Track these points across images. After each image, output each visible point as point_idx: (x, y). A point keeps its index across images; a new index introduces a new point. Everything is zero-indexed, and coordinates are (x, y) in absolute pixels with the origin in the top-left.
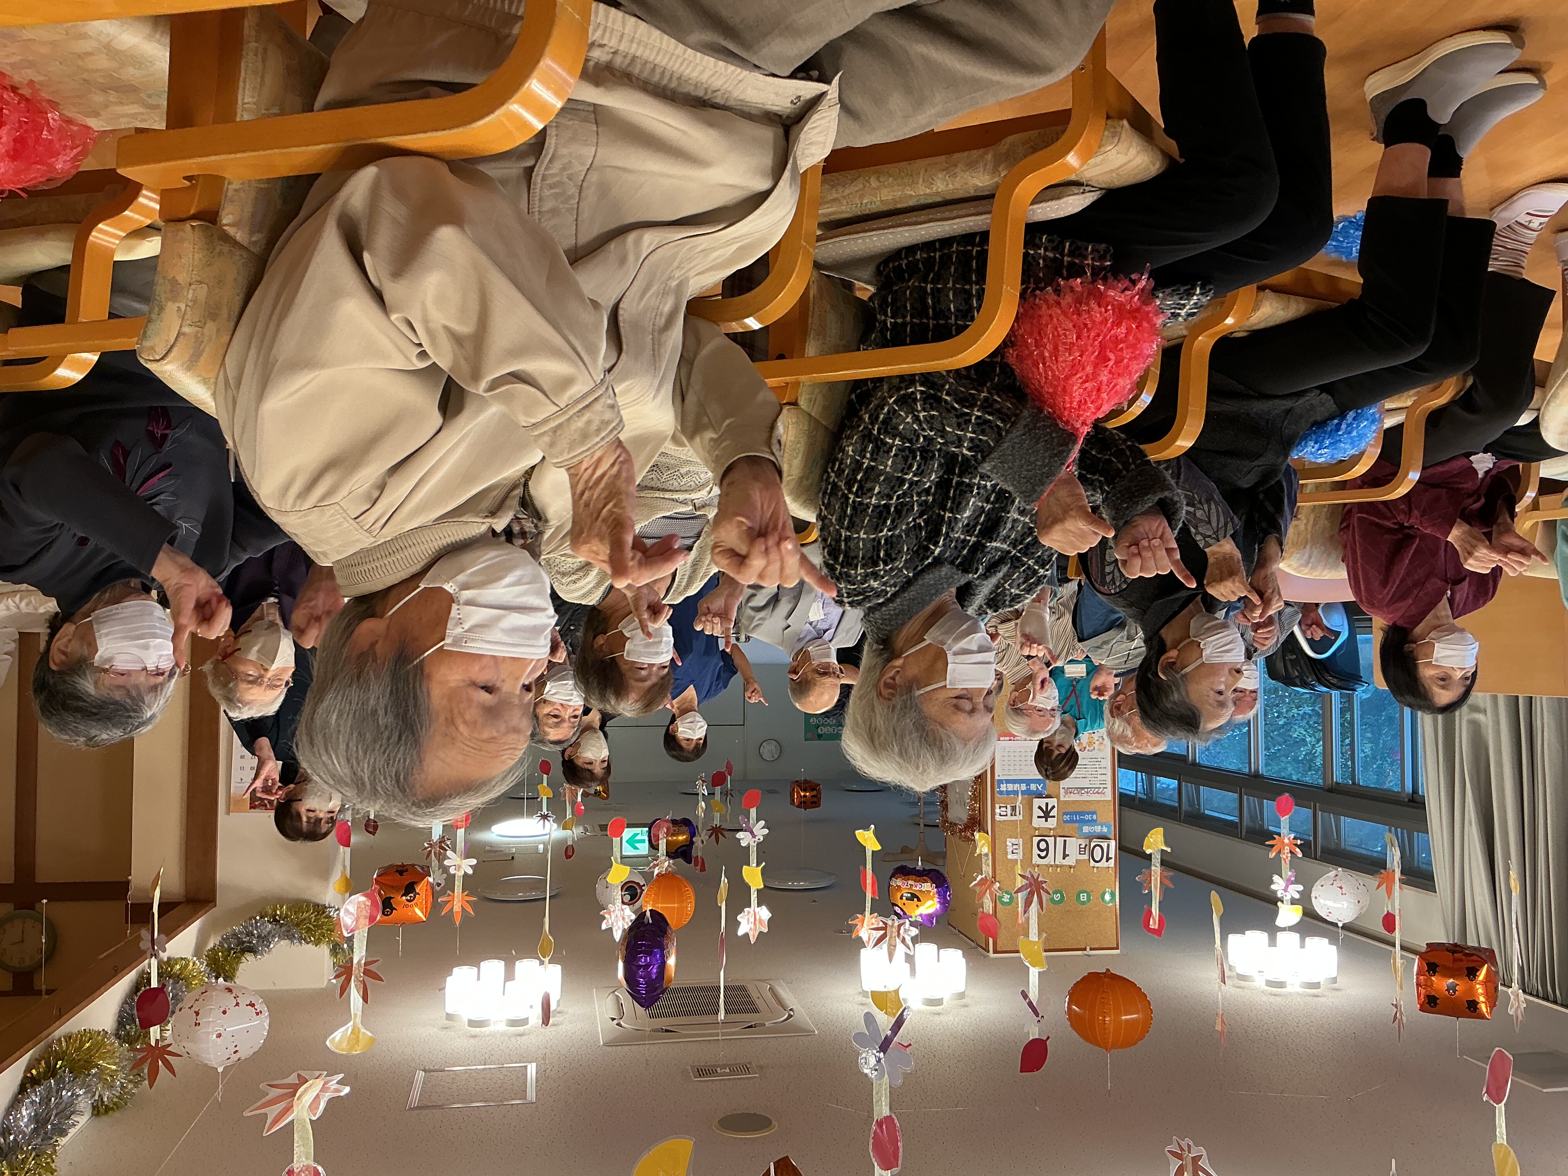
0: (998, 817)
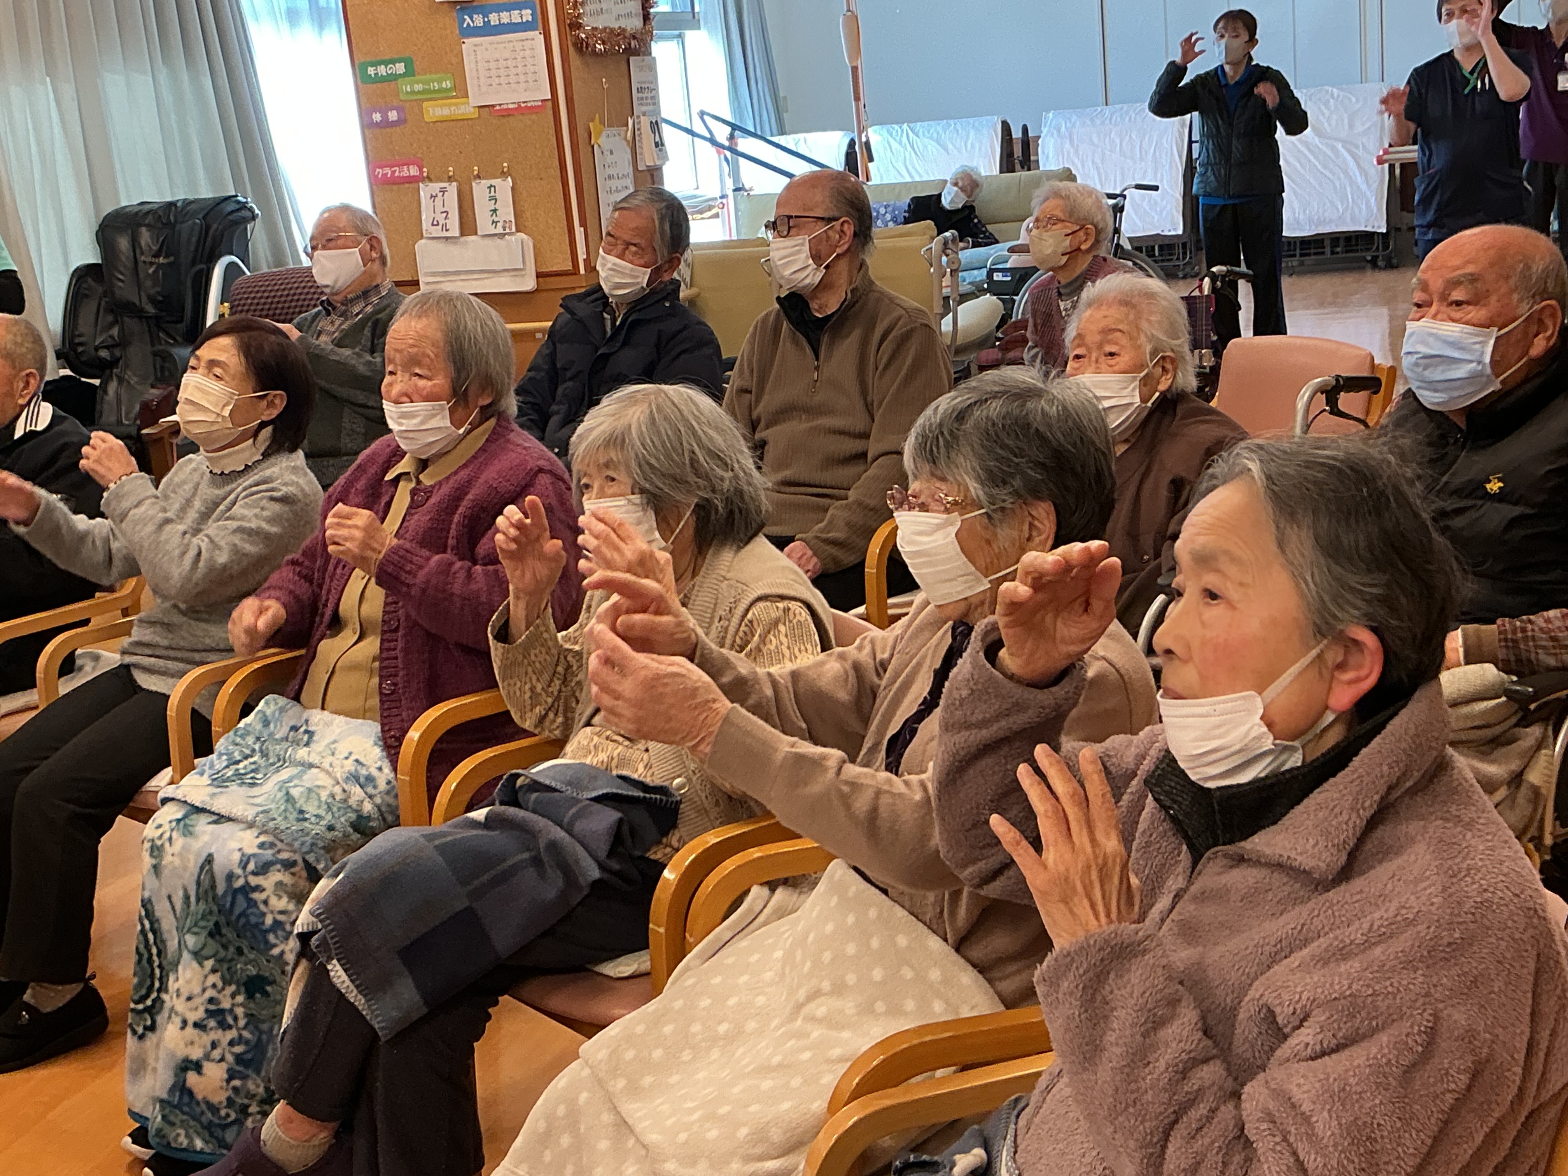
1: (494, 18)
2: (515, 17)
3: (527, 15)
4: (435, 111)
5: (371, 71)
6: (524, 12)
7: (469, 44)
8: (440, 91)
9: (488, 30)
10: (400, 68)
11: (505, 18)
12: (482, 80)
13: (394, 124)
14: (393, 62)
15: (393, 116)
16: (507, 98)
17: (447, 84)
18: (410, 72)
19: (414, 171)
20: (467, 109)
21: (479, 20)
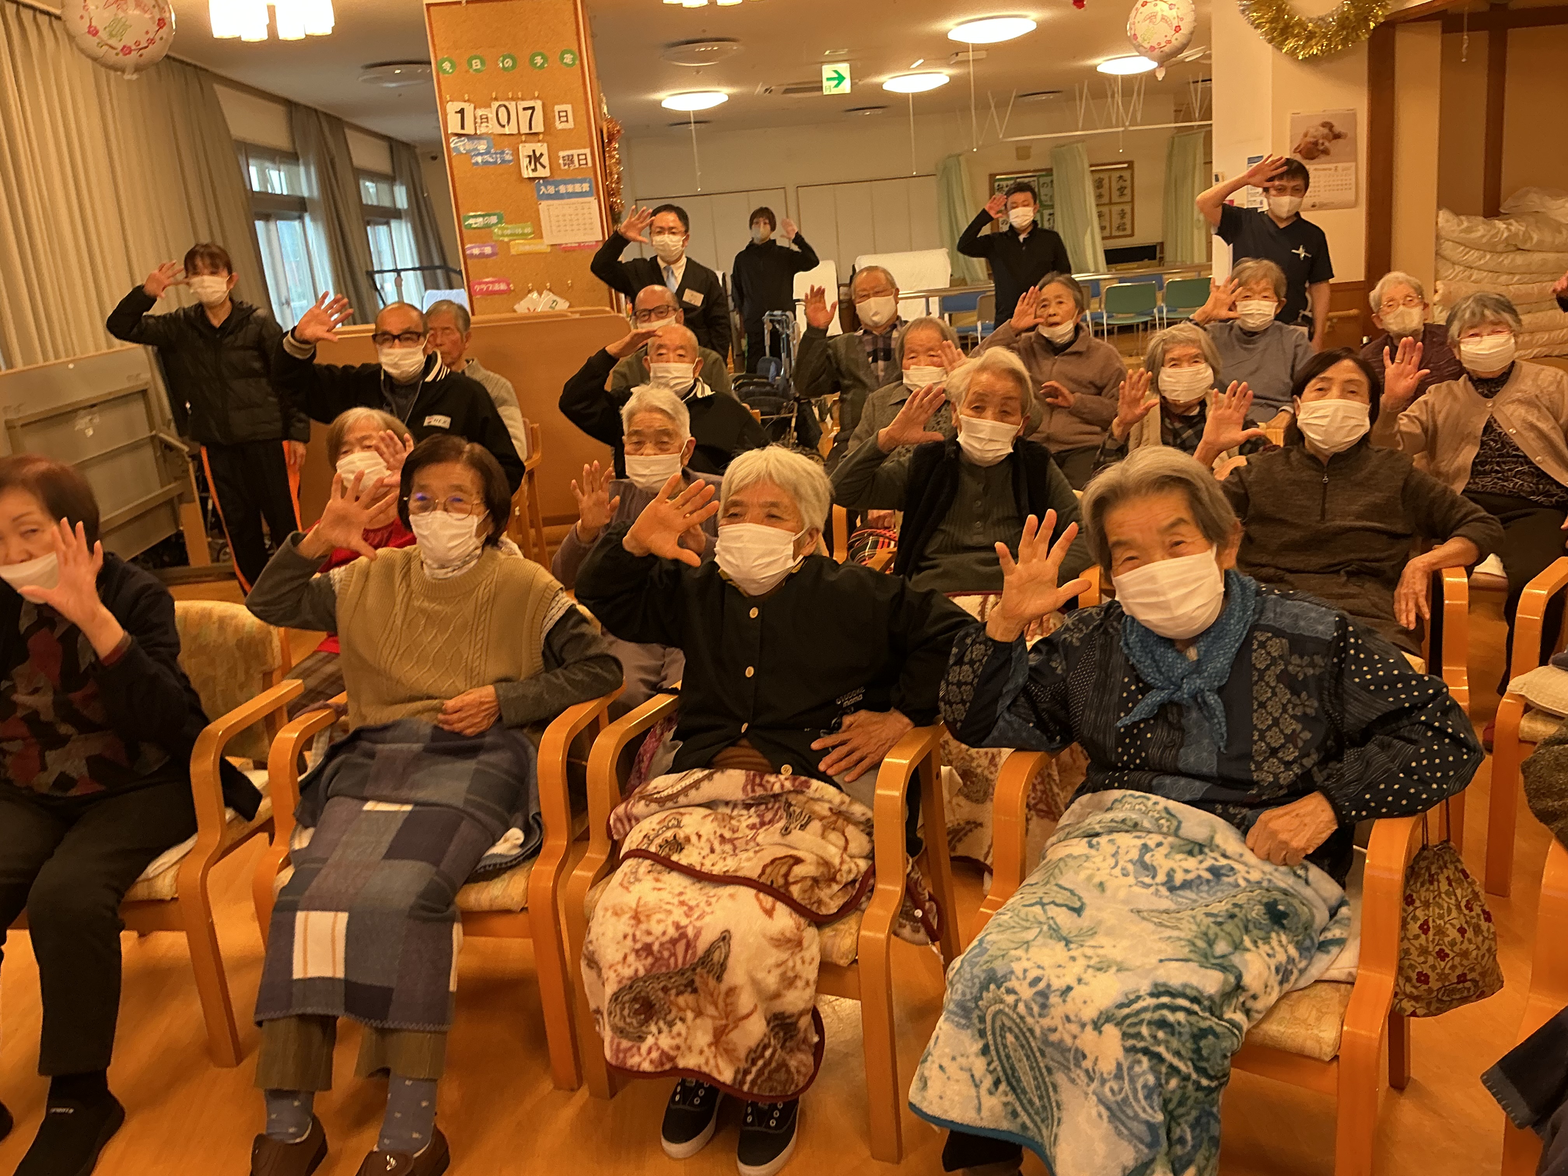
0: (588, 151)
1: (562, 189)
2: (578, 188)
3: (586, 187)
4: (519, 247)
5: (472, 221)
6: (583, 185)
7: (544, 205)
8: (523, 234)
9: (557, 196)
10: (494, 219)
11: (570, 188)
12: (553, 229)
13: (488, 256)
14: (489, 215)
15: (488, 250)
16: (570, 239)
17: (528, 230)
18: (500, 221)
19: (502, 286)
20: (542, 246)
21: (551, 190)
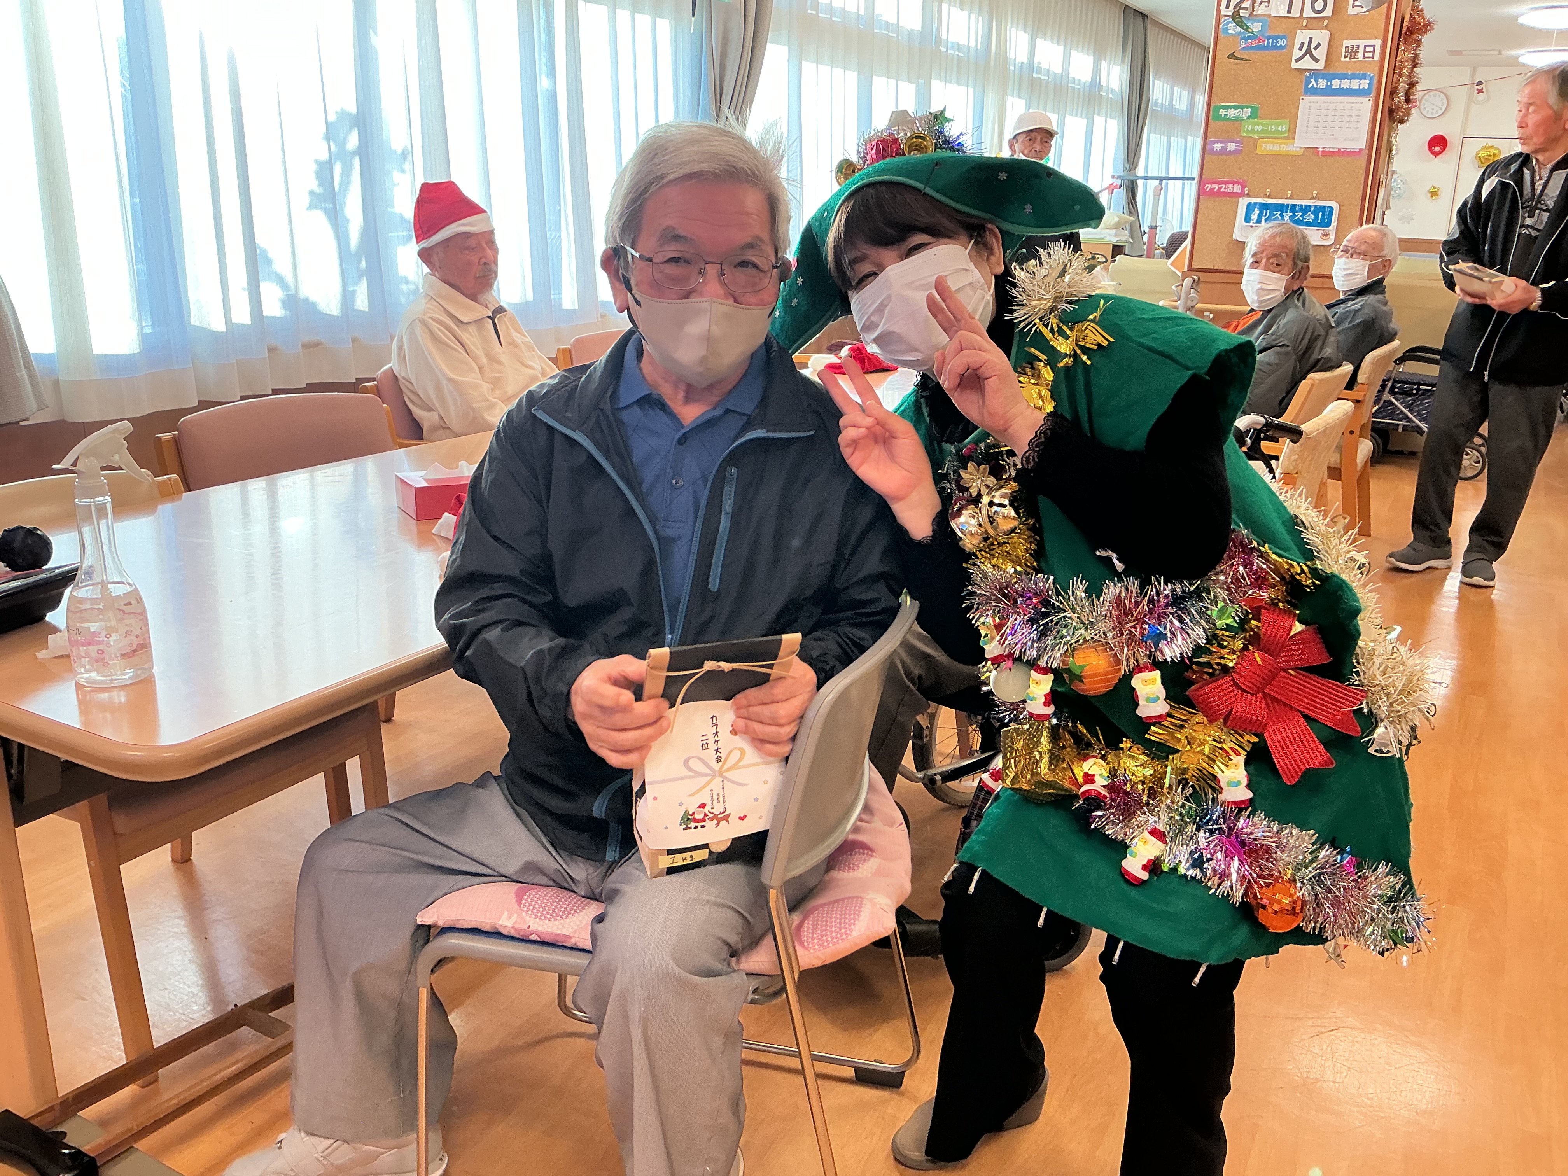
0: (1378, 43)
1: (1336, 84)
2: (1355, 84)
3: (1365, 84)
4: (1267, 147)
5: (1222, 112)
6: (1362, 81)
7: (1308, 100)
8: (1275, 132)
9: (1328, 92)
10: (1247, 112)
11: (1346, 84)
12: (1310, 129)
13: (1231, 153)
14: (1242, 108)
15: (1231, 147)
16: (1328, 143)
17: (1281, 128)
18: (1253, 116)
19: (1237, 189)
20: (1293, 148)
21: (1322, 84)
